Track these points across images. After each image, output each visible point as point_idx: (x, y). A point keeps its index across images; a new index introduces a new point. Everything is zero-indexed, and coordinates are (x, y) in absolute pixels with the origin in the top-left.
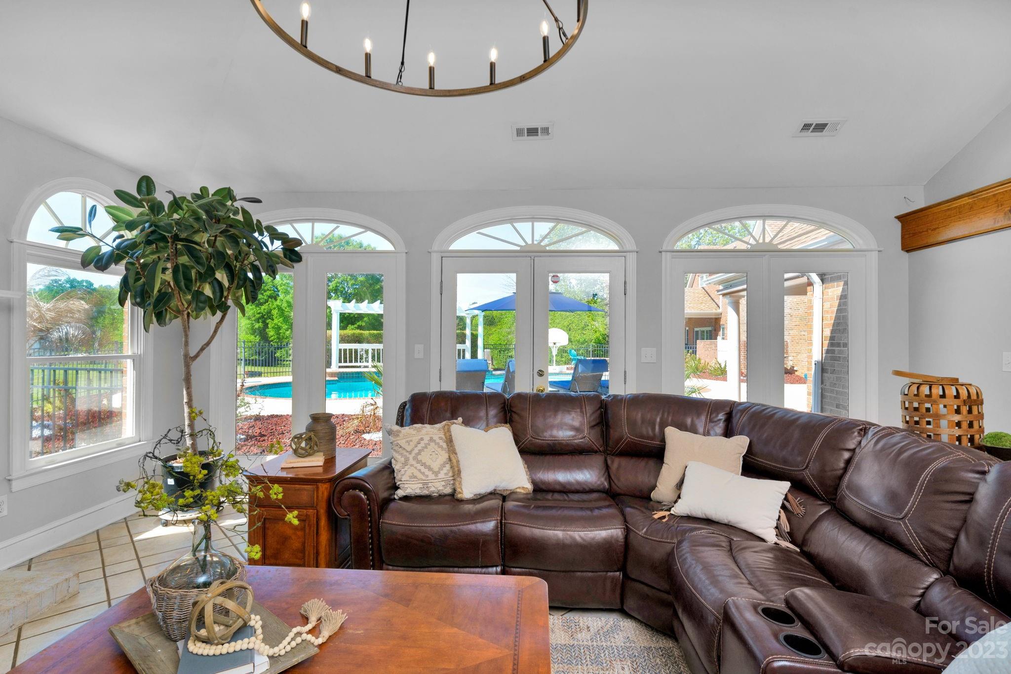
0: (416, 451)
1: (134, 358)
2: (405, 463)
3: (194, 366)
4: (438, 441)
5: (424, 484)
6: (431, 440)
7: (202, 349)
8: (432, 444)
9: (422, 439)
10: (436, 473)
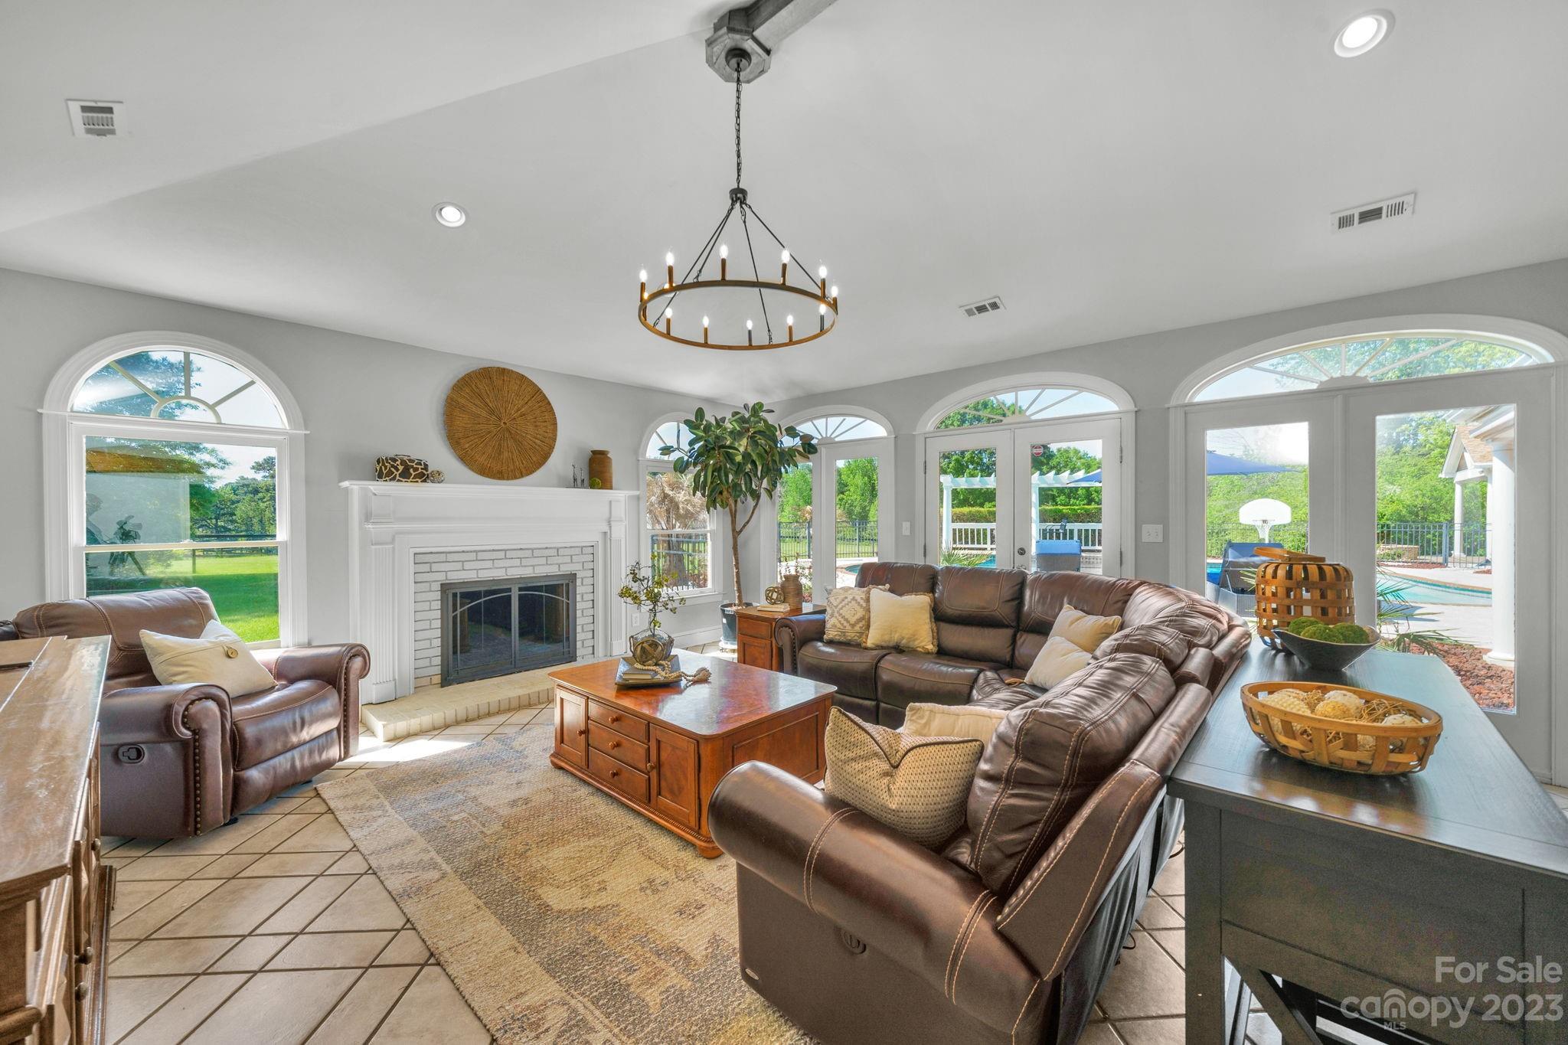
0: (840, 606)
1: (710, 532)
2: (832, 616)
3: (741, 538)
4: (859, 600)
5: (842, 632)
6: (854, 599)
7: (744, 526)
8: (853, 602)
9: (846, 598)
10: (853, 626)
